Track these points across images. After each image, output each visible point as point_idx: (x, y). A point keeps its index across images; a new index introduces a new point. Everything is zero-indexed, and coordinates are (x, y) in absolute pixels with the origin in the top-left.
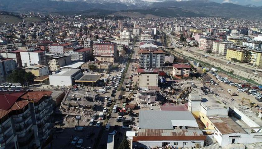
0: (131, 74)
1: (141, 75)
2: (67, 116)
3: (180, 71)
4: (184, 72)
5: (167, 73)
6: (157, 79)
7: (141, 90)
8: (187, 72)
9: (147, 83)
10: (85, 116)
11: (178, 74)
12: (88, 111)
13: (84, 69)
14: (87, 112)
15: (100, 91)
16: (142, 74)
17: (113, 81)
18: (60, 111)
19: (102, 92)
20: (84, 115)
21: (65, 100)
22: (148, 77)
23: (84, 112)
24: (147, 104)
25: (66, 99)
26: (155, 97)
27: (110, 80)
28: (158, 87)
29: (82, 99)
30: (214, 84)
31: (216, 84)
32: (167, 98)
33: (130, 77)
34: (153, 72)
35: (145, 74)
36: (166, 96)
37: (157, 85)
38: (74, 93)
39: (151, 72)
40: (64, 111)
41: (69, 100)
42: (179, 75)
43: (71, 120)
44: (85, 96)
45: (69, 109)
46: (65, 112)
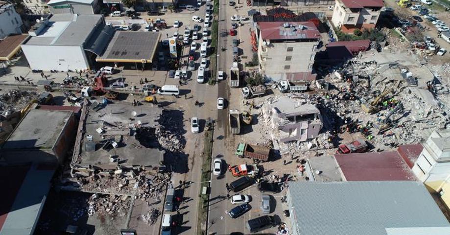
0: (232, 19)
1: (273, 46)
2: (94, 196)
3: (356, 16)
4: (365, 16)
5: (320, 15)
6: (312, 55)
7: (269, 84)
8: (373, 17)
9: (284, 65)
10: (143, 199)
11: (350, 23)
12: (149, 180)
13: (111, 4)
14: (147, 185)
15: (166, 91)
16: (275, 44)
17: (193, 48)
18: (72, 183)
19: (171, 93)
20: (142, 194)
21: (81, 151)
22: (290, 49)
23: (139, 186)
24: (298, 142)
25: (81, 146)
26: (317, 122)
27: (184, 44)
28: (313, 73)
29: (125, 141)
30: (436, 52)
31: (440, 53)
32: (338, 114)
33: (232, 32)
34: (304, 36)
35: (283, 44)
36: (336, 105)
37: (311, 70)
38: (102, 119)
39: (299, 37)
40: (85, 182)
41: (90, 150)
42: (353, 25)
43: (108, 210)
44: (133, 126)
45: (97, 178)
46: (86, 186)
